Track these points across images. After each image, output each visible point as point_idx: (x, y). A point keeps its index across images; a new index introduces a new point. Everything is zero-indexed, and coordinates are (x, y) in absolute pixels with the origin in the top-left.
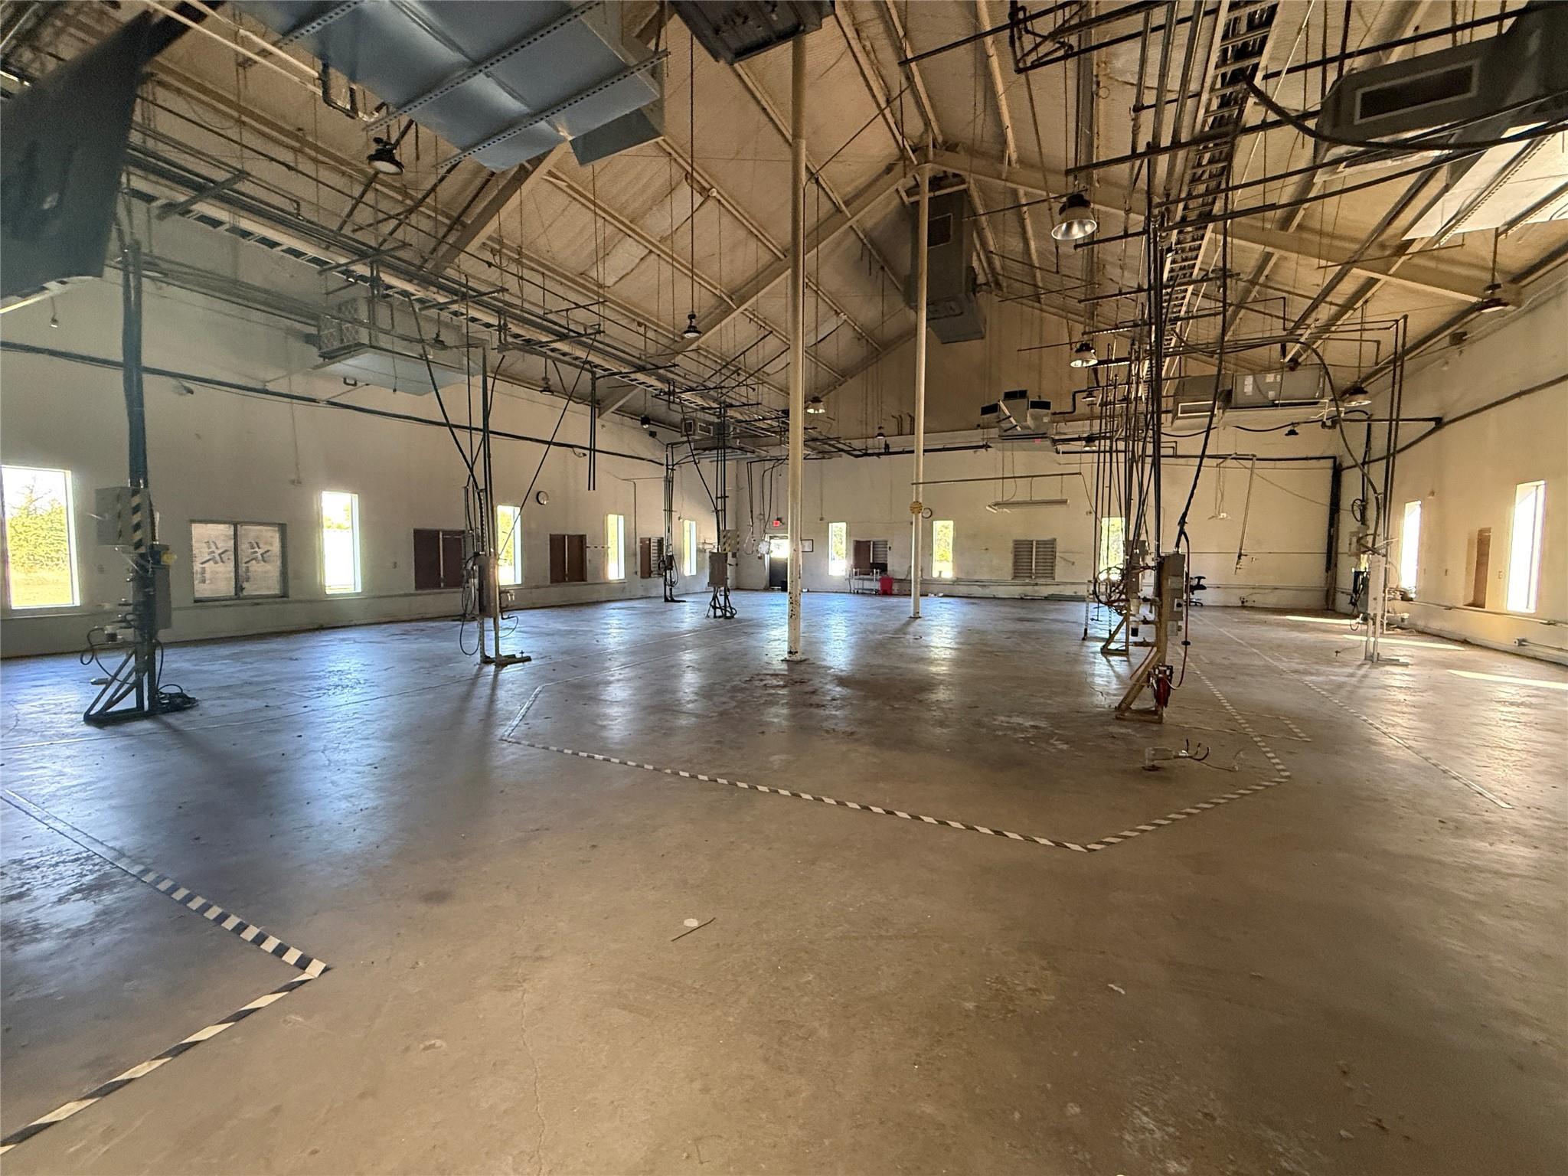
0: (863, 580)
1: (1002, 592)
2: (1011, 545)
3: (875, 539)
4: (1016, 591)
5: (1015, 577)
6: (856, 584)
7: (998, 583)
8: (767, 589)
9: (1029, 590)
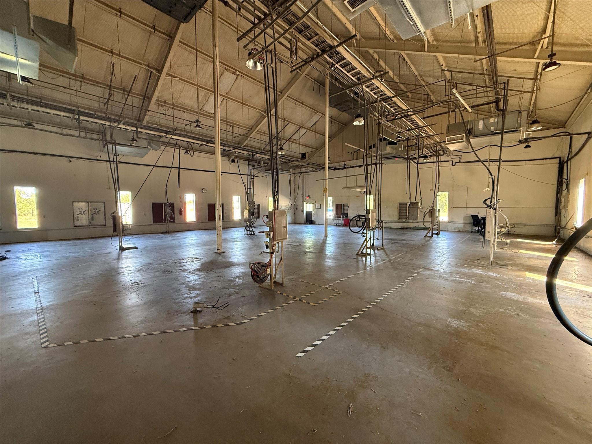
0: (339, 220)
1: (393, 225)
2: (397, 205)
3: (343, 203)
4: (399, 225)
5: (400, 219)
6: (336, 222)
7: (392, 221)
8: (305, 223)
9: (405, 225)
